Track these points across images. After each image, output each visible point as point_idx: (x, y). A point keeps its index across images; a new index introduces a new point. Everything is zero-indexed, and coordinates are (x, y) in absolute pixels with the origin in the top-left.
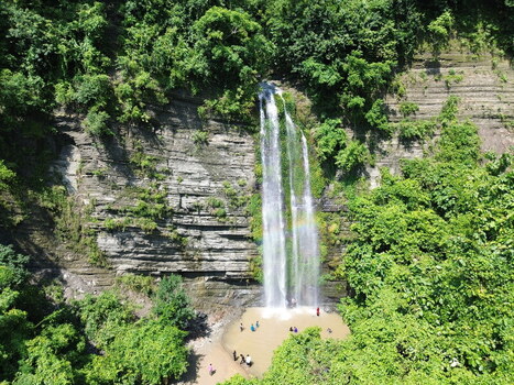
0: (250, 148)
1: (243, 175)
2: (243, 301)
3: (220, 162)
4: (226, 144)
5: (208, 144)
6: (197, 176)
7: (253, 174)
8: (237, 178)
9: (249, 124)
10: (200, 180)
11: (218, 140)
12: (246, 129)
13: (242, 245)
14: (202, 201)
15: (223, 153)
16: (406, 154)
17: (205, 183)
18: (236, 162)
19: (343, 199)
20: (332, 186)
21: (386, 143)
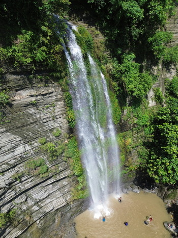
0: (59, 97)
1: (57, 125)
2: (69, 215)
3: (31, 121)
4: (33, 99)
5: (11, 105)
6: (9, 146)
7: (65, 121)
8: (51, 130)
9: (56, 71)
10: (13, 149)
11: (23, 96)
12: (52, 77)
13: (65, 182)
14: (21, 169)
15: (32, 110)
16: (168, 75)
17: (20, 150)
18: (48, 115)
19: (134, 118)
20: (125, 112)
21: (155, 68)
